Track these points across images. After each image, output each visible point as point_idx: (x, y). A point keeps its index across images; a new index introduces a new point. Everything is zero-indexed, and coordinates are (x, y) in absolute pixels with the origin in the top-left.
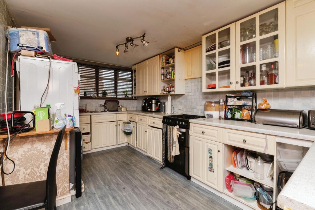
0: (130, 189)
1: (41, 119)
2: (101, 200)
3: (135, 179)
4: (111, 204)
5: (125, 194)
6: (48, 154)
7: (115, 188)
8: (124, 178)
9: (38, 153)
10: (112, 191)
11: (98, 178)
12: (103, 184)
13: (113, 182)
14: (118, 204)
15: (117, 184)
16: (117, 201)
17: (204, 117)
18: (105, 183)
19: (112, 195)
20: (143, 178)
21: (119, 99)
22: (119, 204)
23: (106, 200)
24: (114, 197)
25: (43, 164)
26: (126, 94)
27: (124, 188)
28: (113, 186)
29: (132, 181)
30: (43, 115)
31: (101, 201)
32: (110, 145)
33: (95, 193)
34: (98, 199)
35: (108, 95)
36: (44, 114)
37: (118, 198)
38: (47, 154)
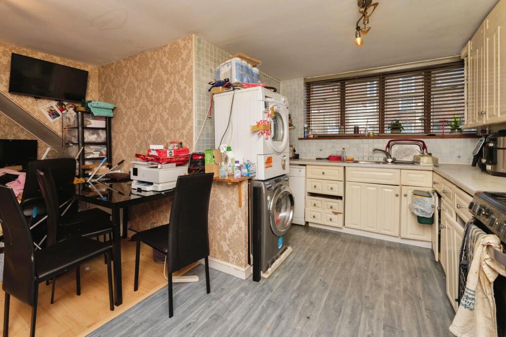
0: (316, 329)
2: (265, 305)
3: (350, 322)
4: (265, 323)
5: (299, 327)
7: (301, 306)
8: (335, 303)
10: (291, 307)
11: (304, 274)
12: (296, 287)
13: (310, 296)
14: (271, 331)
15: (311, 303)
16: (277, 325)
18: (299, 288)
19: (284, 310)
20: (370, 333)
22: (272, 333)
23: (269, 311)
24: (280, 317)
27: (308, 318)
28: (303, 300)
29: (340, 318)
31: (263, 306)
33: (272, 291)
34: (265, 301)
37: (283, 323)
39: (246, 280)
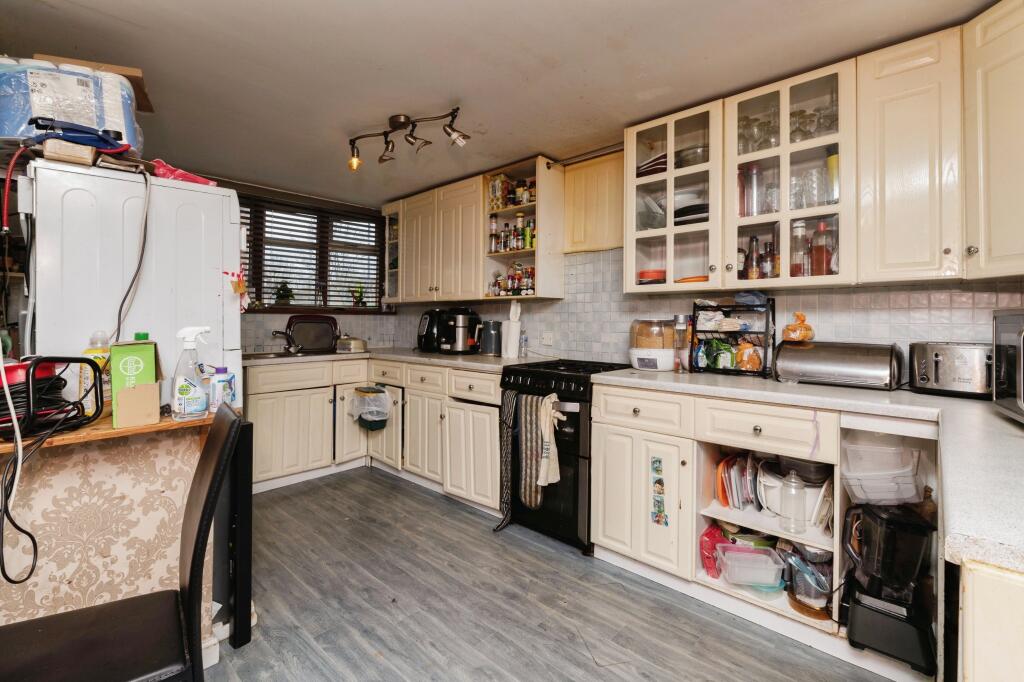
0: (414, 602)
1: (131, 383)
2: (325, 646)
3: (422, 569)
4: (364, 655)
5: (401, 618)
6: (139, 506)
7: (364, 602)
8: (385, 569)
9: (104, 504)
10: (356, 614)
11: (295, 576)
12: (316, 595)
13: (351, 586)
14: (385, 651)
15: (367, 590)
16: (380, 639)
17: (629, 366)
18: (322, 592)
19: (356, 624)
20: (446, 563)
21: (334, 313)
22: (391, 650)
23: (343, 642)
24: (367, 632)
25: (124, 539)
26: (357, 295)
27: (394, 600)
28: (353, 597)
29: (412, 575)
30: (137, 369)
31: (324, 649)
32: (310, 467)
33: (297, 628)
34: (314, 643)
35: (296, 297)
36: (142, 365)
37: (380, 631)
38: (135, 506)
39: (221, 658)
